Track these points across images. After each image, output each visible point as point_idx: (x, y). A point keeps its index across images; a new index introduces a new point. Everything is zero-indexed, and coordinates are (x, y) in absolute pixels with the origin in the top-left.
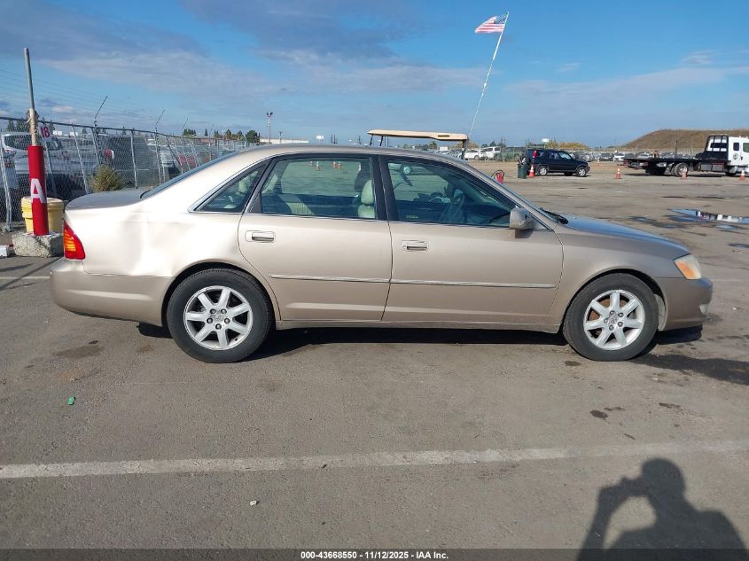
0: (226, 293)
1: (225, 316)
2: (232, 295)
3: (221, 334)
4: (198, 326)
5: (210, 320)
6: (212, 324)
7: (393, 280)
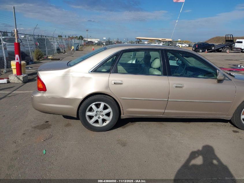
0: (102, 104)
1: (102, 113)
2: (105, 105)
3: (100, 121)
4: (91, 117)
5: (96, 115)
6: (97, 117)
7: (169, 100)
